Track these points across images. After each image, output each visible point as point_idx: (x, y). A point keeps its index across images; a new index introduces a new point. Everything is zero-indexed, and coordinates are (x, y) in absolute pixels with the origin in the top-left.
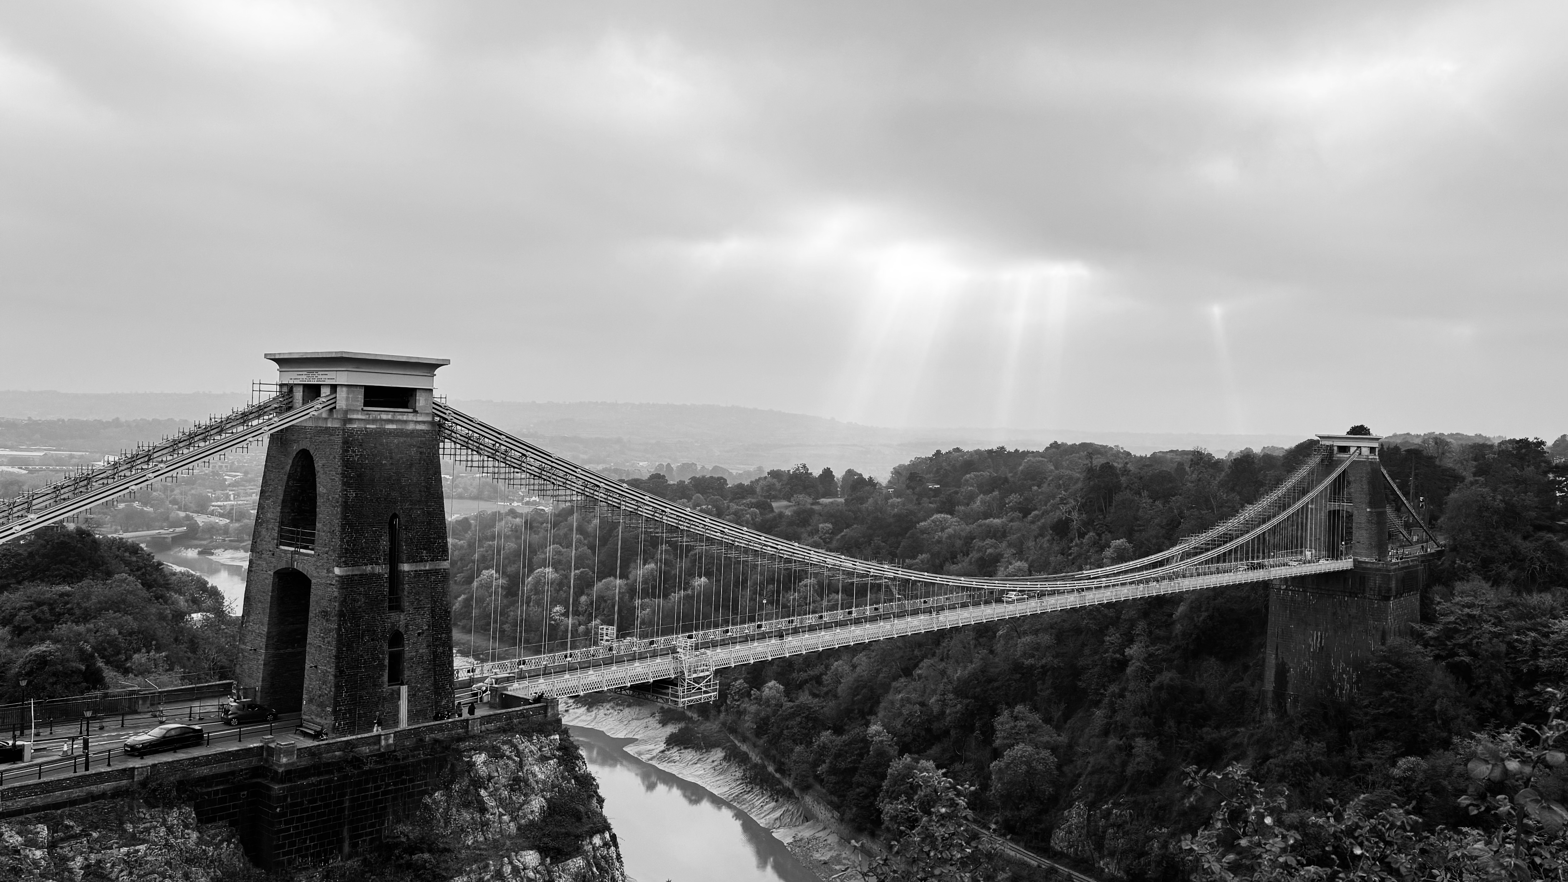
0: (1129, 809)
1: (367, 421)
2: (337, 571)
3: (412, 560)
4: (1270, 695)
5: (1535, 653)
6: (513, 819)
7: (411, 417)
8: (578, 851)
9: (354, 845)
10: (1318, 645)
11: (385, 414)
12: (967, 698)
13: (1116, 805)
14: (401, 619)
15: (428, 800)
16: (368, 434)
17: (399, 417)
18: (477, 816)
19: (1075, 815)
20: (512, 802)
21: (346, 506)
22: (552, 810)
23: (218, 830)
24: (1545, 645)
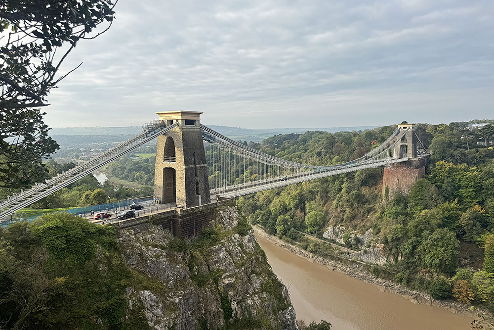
0: (345, 226)
1: (186, 129)
2: (184, 167)
3: (199, 164)
4: (384, 195)
5: (460, 181)
6: (230, 226)
7: (195, 127)
8: (247, 234)
9: (196, 233)
10: (398, 182)
11: (190, 127)
12: (297, 200)
13: (341, 226)
14: (198, 179)
15: (210, 222)
16: (187, 132)
17: (193, 127)
18: (223, 226)
19: (330, 229)
20: (230, 223)
21: (184, 151)
22: (239, 224)
23: (167, 230)
24: (463, 179)
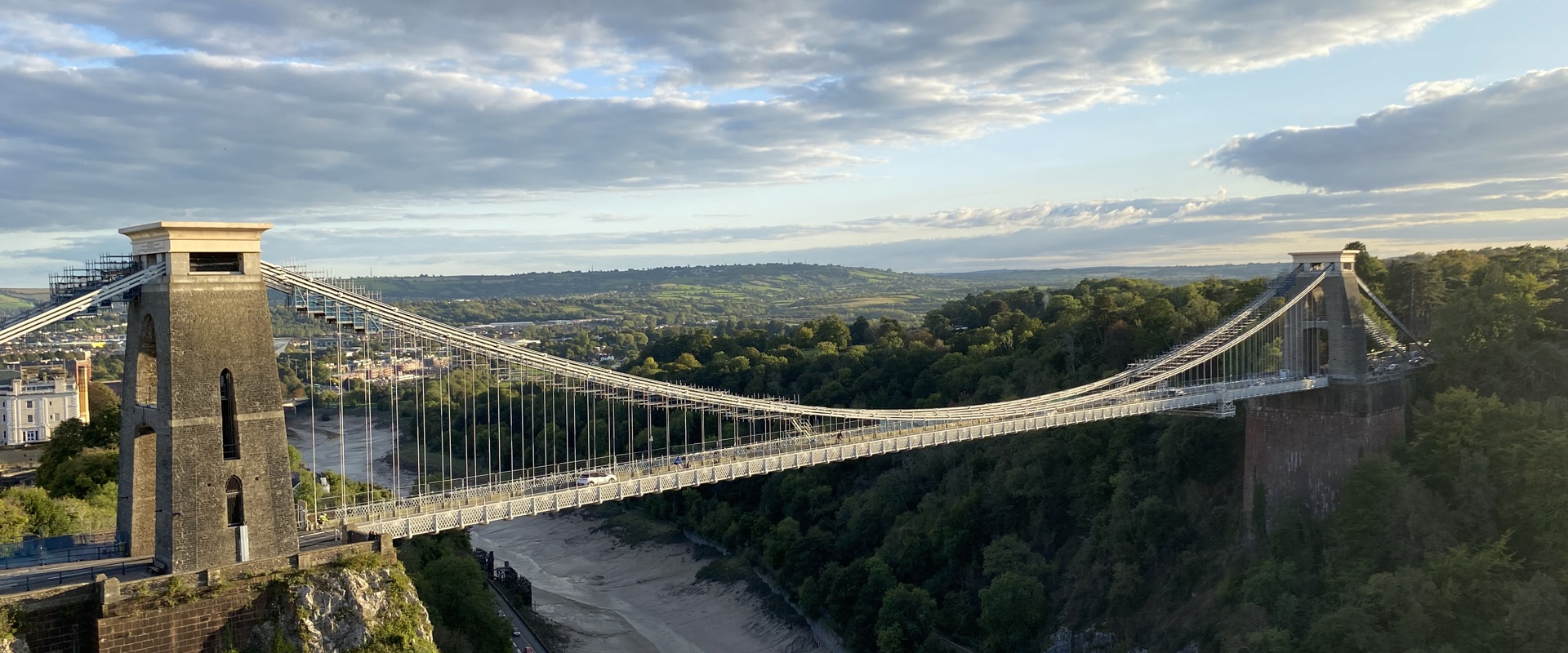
0: (1111, 631)
1: (193, 285)
2: (171, 423)
4: (1249, 517)
5: (1521, 466)
7: (239, 279)
10: (1296, 465)
11: (213, 277)
12: (964, 529)
13: (1099, 628)
14: (237, 466)
16: (196, 295)
17: (227, 280)
19: (1061, 639)
21: (176, 364)
24: (1531, 456)
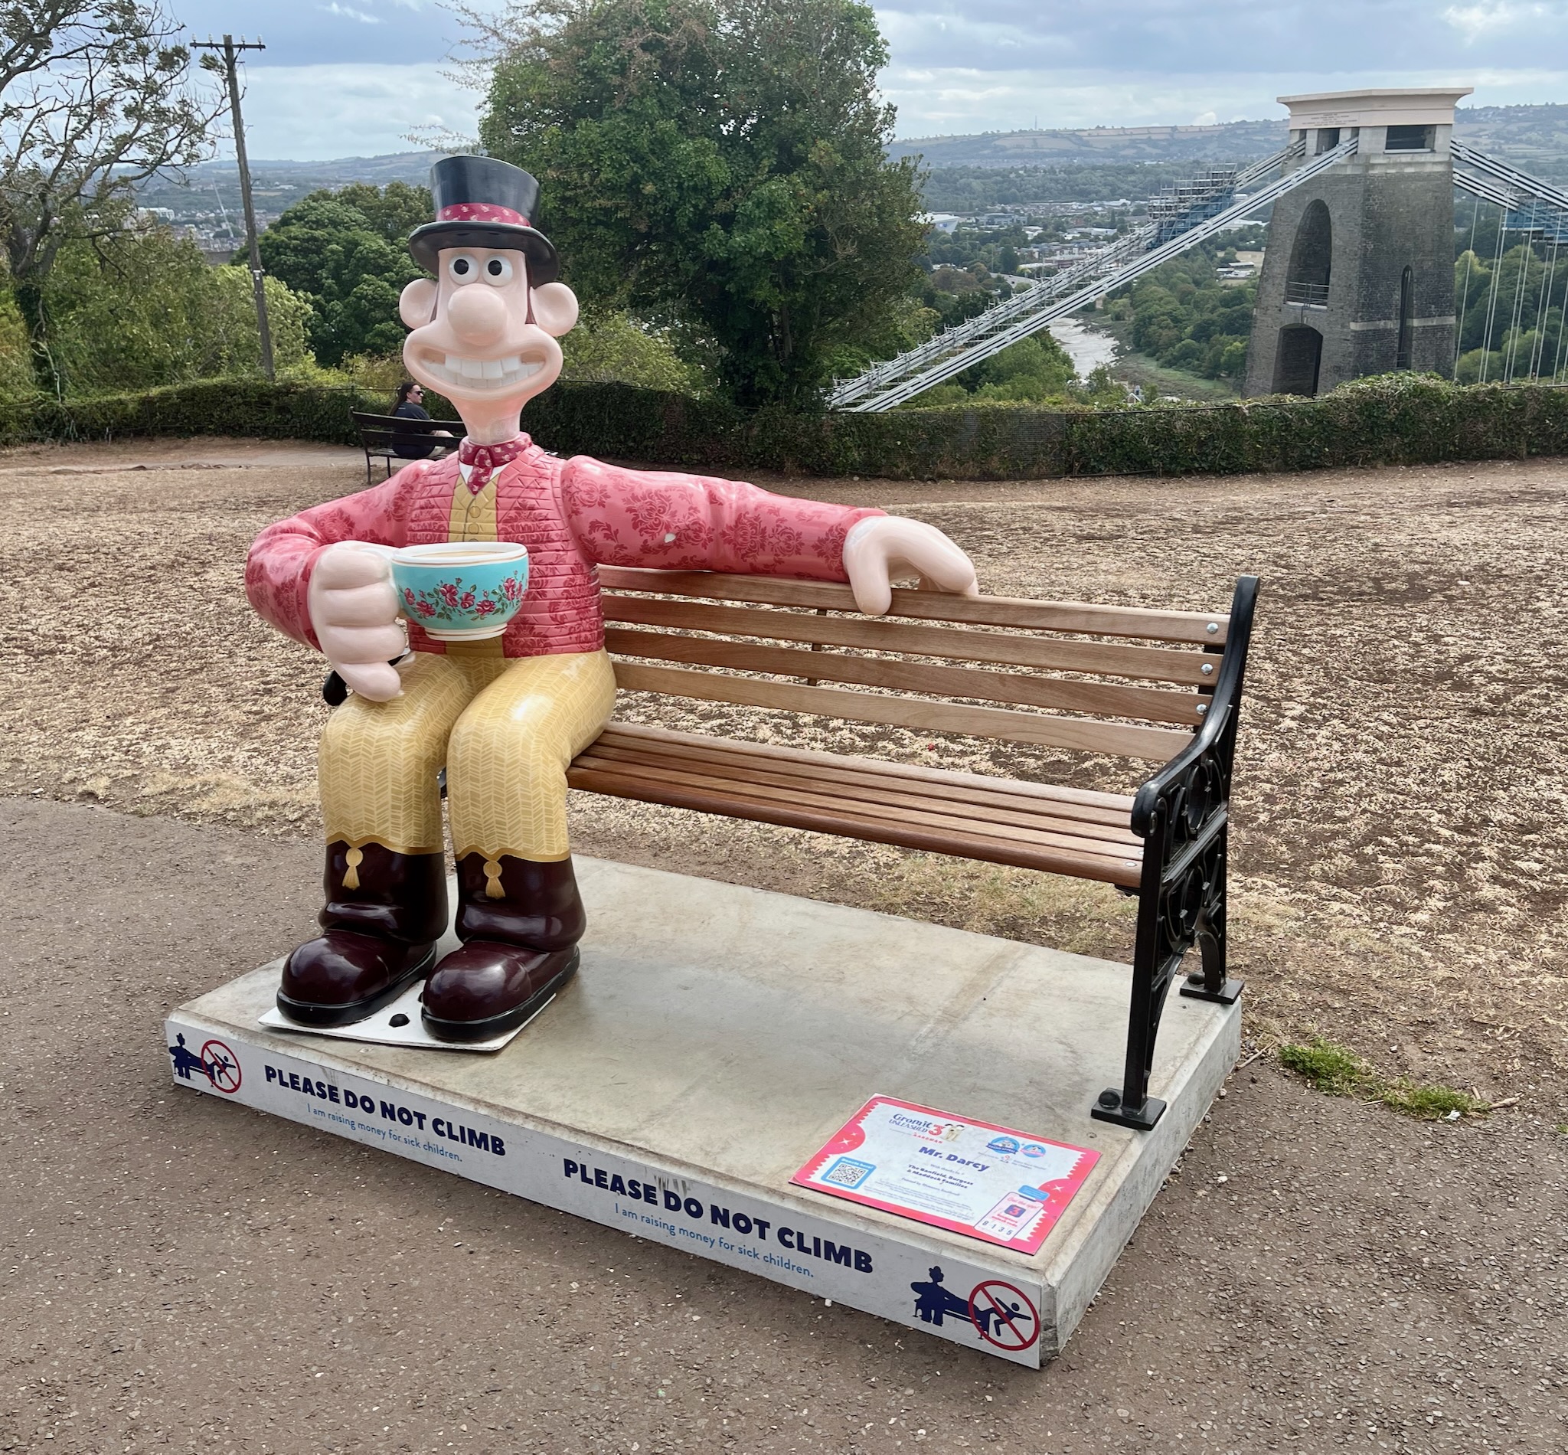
1: (1388, 166)
2: (1353, 326)
3: (1424, 314)
7: (1429, 158)
11: (1404, 156)
16: (1389, 180)
17: (1418, 159)
21: (1365, 260)
